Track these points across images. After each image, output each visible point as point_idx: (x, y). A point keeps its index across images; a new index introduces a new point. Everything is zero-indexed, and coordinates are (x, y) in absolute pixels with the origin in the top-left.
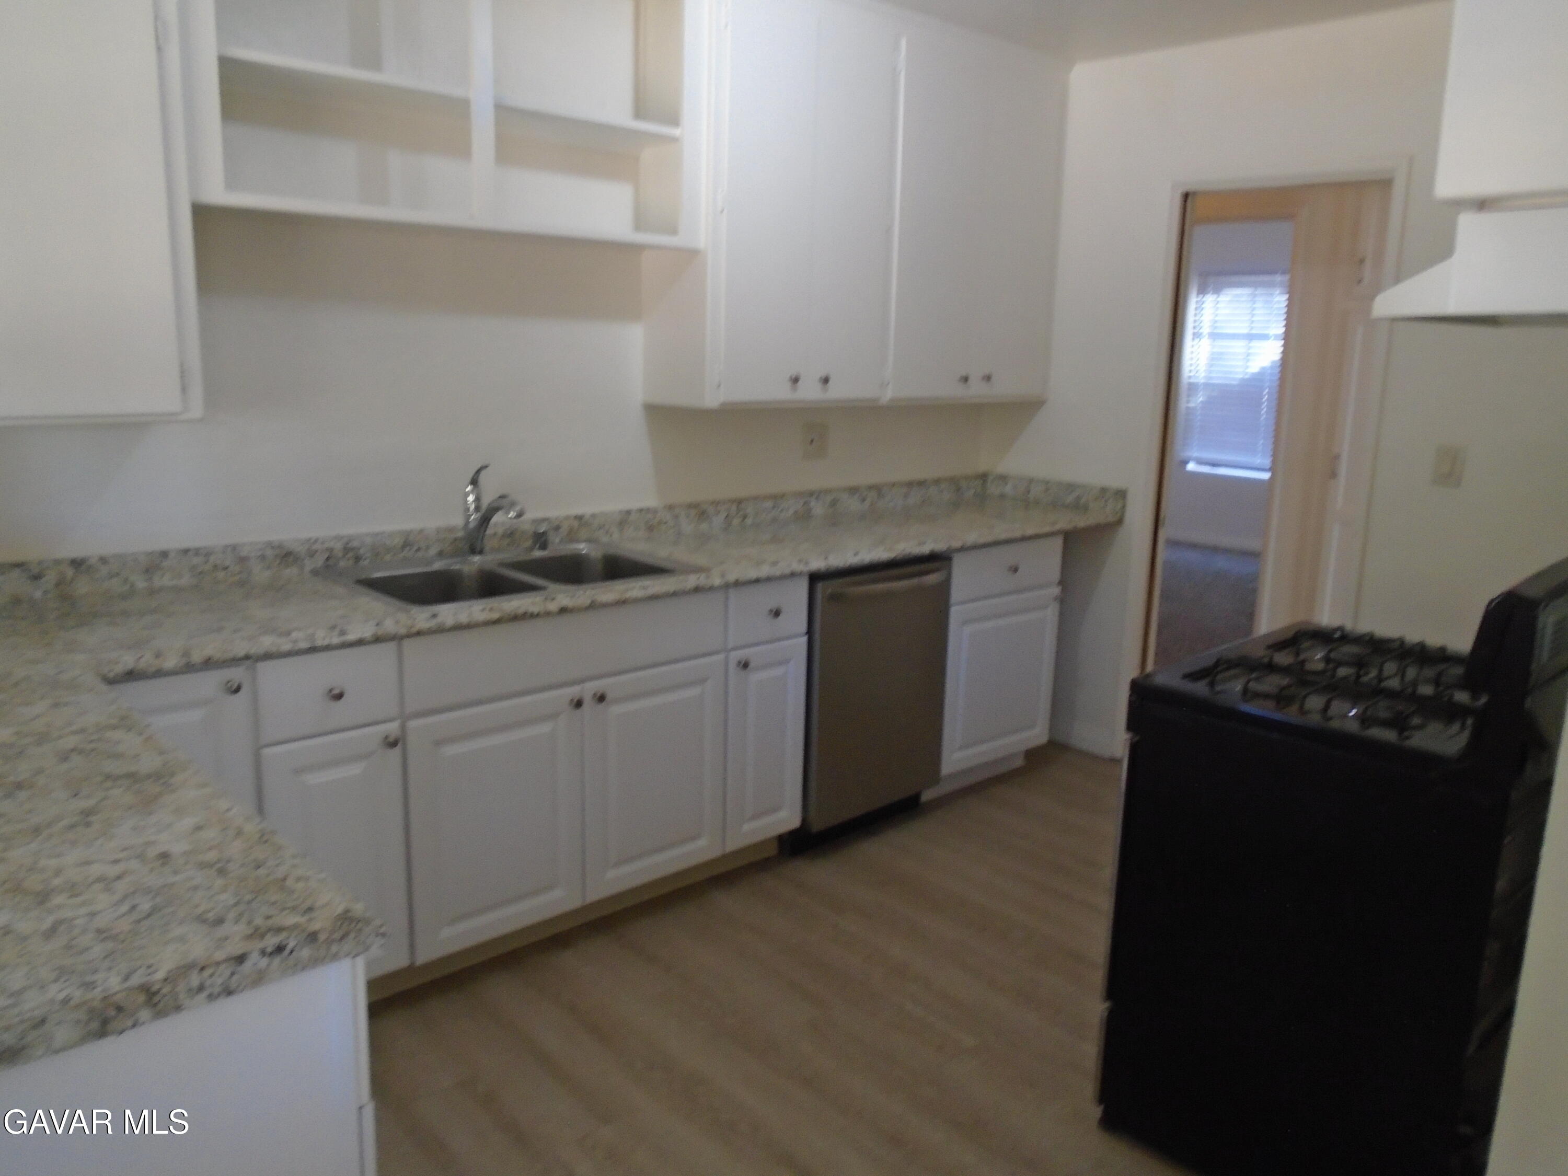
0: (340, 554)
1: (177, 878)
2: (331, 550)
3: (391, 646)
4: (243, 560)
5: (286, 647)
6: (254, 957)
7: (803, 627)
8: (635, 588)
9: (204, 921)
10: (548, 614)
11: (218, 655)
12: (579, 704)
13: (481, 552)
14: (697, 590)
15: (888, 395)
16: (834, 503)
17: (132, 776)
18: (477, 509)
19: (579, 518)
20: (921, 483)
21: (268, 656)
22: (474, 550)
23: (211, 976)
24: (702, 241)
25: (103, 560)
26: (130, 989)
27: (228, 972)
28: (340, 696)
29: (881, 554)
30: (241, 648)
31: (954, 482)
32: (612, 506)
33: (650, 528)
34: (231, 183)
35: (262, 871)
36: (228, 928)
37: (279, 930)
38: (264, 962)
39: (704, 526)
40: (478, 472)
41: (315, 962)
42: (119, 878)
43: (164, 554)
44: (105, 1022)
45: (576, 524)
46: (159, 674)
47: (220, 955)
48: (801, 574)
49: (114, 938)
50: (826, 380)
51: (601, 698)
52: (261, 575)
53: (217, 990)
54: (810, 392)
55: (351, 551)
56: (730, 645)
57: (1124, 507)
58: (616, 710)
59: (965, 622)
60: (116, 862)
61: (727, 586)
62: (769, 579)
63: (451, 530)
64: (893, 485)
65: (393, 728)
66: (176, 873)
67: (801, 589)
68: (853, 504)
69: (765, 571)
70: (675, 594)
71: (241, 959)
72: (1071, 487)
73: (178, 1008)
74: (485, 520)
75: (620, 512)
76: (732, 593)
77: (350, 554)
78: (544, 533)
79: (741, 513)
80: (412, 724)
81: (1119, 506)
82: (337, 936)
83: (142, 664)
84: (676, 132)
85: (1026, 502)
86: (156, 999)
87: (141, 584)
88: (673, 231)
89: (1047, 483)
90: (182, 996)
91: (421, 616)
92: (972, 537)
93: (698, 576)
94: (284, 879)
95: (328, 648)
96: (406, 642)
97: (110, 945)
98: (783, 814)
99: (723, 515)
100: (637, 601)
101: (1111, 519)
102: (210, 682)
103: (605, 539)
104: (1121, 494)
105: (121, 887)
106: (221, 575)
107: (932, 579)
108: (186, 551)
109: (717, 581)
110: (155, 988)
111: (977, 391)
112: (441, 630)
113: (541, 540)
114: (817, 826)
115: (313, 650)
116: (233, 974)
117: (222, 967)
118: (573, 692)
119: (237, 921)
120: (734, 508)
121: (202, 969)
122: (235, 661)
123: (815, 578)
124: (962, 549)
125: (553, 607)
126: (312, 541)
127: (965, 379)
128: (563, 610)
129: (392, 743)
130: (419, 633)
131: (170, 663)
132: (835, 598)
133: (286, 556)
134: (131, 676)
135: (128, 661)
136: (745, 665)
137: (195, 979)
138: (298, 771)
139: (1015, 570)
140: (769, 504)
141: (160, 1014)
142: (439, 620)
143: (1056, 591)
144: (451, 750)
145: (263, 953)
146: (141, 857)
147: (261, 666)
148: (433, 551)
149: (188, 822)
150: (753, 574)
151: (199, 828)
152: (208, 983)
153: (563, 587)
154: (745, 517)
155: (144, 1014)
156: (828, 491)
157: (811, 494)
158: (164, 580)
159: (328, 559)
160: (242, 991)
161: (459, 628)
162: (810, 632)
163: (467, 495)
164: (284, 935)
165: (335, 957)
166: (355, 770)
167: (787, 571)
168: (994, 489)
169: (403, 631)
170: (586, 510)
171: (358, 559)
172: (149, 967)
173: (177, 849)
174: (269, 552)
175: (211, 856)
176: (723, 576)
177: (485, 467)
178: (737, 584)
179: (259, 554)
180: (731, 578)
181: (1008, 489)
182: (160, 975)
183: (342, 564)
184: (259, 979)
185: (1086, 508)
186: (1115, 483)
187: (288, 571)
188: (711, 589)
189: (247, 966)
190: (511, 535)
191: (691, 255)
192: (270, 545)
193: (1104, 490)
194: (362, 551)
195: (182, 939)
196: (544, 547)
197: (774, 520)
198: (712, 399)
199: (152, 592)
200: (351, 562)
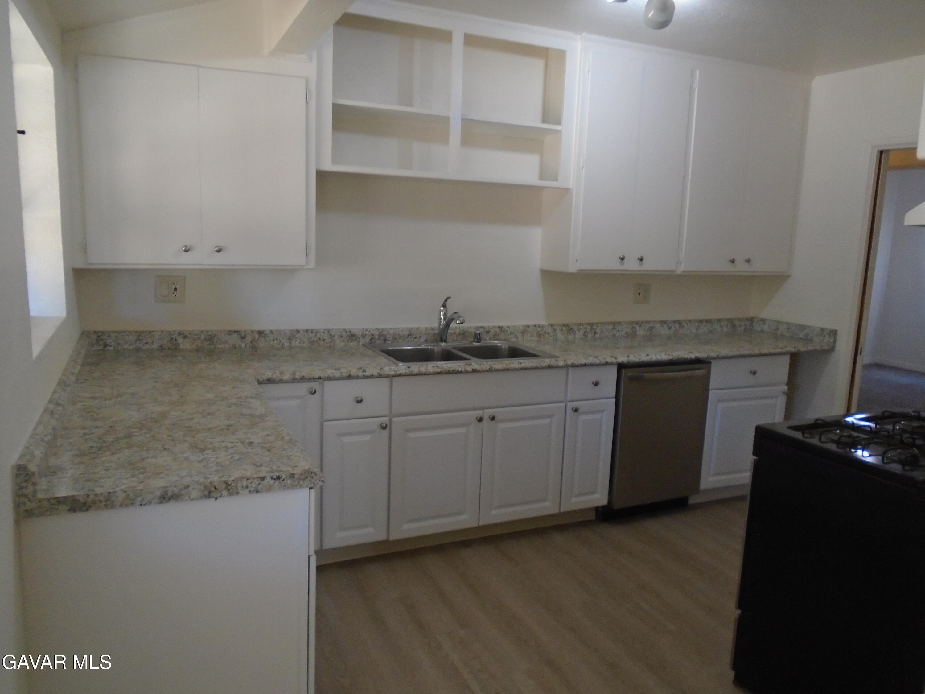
0: (377, 337)
1: (252, 450)
2: (373, 335)
3: (387, 380)
4: (332, 336)
5: (337, 375)
6: (269, 479)
7: (614, 394)
8: (515, 363)
9: (255, 465)
10: (467, 372)
11: (307, 376)
12: (480, 420)
13: (445, 341)
14: (549, 367)
15: (681, 269)
16: (651, 328)
17: (252, 416)
18: (444, 319)
19: (500, 328)
20: (707, 321)
21: (329, 379)
22: (443, 339)
23: (251, 483)
24: (571, 184)
25: (271, 332)
26: (220, 481)
27: (258, 483)
28: (360, 402)
29: (664, 356)
30: (317, 374)
31: (731, 321)
32: (520, 322)
33: (539, 336)
34: (334, 161)
35: (284, 452)
36: (263, 468)
37: (281, 471)
38: (272, 482)
39: (571, 337)
40: (446, 301)
41: (293, 487)
42: (232, 448)
43: (298, 331)
44: (210, 492)
45: (498, 330)
46: (281, 381)
47: (255, 476)
48: (612, 364)
49: (221, 466)
50: (641, 260)
51: (493, 418)
52: (339, 344)
53: (252, 489)
54: (631, 265)
55: (383, 336)
56: (568, 400)
57: (835, 341)
58: (502, 426)
59: (719, 401)
60: (232, 443)
61: (567, 367)
62: (592, 365)
63: (433, 329)
64: (690, 321)
65: (385, 420)
66: (252, 448)
67: (613, 373)
68: (664, 331)
69: (591, 360)
70: (536, 368)
71: (263, 478)
72: (803, 327)
73: (238, 493)
74: (448, 325)
75: (524, 326)
76: (571, 370)
77: (382, 338)
78: (479, 334)
79: (593, 331)
80: (395, 419)
81: (832, 340)
82: (303, 477)
83: (274, 376)
84: (559, 128)
85: (776, 336)
86: (229, 487)
87: (286, 344)
88: (556, 179)
89: (789, 324)
90: (240, 488)
91: (402, 367)
92: (724, 352)
93: (550, 359)
94: (291, 456)
95: (357, 377)
96: (394, 379)
97: (219, 467)
98: (597, 496)
99: (582, 332)
100: (515, 370)
101: (825, 347)
102: (303, 388)
103: (514, 340)
104: (834, 333)
105: (231, 451)
106: (322, 343)
107: (700, 372)
108: (307, 331)
109: (561, 363)
110: (229, 483)
111: (741, 267)
112: (411, 375)
113: (478, 337)
114: (618, 505)
115: (350, 377)
116: (259, 484)
117: (255, 480)
118: (479, 413)
119: (267, 467)
120: (589, 327)
121: (247, 479)
122: (314, 379)
123: (621, 367)
124: (718, 358)
125: (469, 368)
126: (364, 330)
127: (733, 261)
128: (474, 371)
129: (383, 427)
130: (400, 375)
131: (286, 377)
132: (632, 379)
133: (352, 336)
134: (270, 381)
135: (269, 374)
136: (576, 410)
137: (245, 483)
138: (339, 435)
139: (754, 373)
140: (611, 327)
141: (230, 494)
142: (411, 369)
143: (785, 388)
144: (413, 435)
145: (272, 478)
146: (242, 443)
147: (326, 383)
148: (423, 339)
149: (265, 433)
150: (583, 361)
151: (268, 435)
152: (249, 486)
153: (476, 359)
154: (595, 333)
155: (225, 493)
156: (649, 322)
157: (637, 323)
158: (296, 343)
159: (372, 339)
160: (262, 492)
161: (420, 374)
162: (617, 397)
163: (440, 311)
164: (281, 473)
165: (301, 486)
166: (366, 438)
167: (603, 361)
168: (757, 327)
169: (393, 373)
170: (504, 324)
171: (385, 340)
172: (230, 475)
173: (256, 440)
174: (344, 334)
175: (267, 445)
176: (565, 361)
177: (450, 298)
178: (573, 366)
179: (340, 334)
180: (569, 362)
181: (766, 328)
182: (232, 479)
183: (378, 342)
184: (269, 489)
185: (812, 340)
186: (829, 326)
187: (351, 344)
188: (557, 367)
189: (265, 481)
190: (463, 334)
191: (565, 192)
192: (345, 330)
193: (822, 330)
194: (388, 336)
195: (245, 470)
196: (479, 341)
197: (614, 336)
198: (572, 268)
199: (290, 348)
200: (382, 341)
